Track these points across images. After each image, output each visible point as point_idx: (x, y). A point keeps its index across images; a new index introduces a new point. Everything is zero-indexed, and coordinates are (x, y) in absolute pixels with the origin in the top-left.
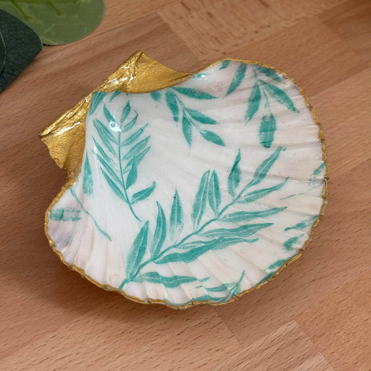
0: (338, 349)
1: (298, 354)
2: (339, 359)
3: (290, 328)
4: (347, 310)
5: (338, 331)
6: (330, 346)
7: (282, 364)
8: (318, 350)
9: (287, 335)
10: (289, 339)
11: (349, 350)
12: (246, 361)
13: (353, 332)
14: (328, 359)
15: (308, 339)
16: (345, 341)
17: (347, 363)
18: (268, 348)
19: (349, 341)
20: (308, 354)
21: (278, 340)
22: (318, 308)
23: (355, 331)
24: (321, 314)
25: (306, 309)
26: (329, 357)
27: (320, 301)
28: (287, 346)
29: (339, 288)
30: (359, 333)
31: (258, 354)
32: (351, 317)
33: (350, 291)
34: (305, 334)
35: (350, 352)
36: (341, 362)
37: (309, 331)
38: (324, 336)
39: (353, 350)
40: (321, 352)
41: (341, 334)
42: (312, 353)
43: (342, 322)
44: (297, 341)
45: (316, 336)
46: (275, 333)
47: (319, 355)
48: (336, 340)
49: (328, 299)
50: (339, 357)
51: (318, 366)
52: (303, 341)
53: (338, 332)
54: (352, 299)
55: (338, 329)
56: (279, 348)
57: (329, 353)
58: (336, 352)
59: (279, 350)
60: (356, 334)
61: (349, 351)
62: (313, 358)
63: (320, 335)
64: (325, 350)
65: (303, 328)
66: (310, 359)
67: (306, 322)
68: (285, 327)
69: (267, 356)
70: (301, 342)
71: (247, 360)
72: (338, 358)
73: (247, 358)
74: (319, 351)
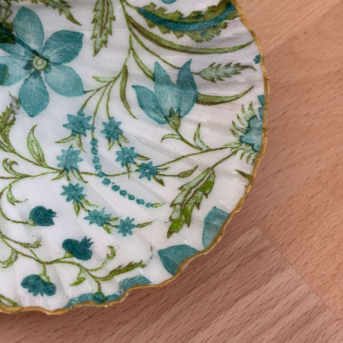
0: (312, 259)
1: (264, 270)
2: (314, 271)
3: (253, 236)
4: (321, 206)
5: (312, 234)
6: (302, 255)
7: (243, 285)
8: (288, 262)
9: (249, 246)
10: (251, 251)
11: (326, 257)
12: (198, 285)
13: (331, 234)
14: (301, 273)
15: (275, 249)
16: (321, 247)
17: (324, 275)
18: (226, 265)
19: (325, 247)
20: (276, 268)
21: (238, 254)
22: (286, 206)
23: (333, 232)
24: (290, 215)
25: (271, 210)
26: (301, 270)
27: (288, 197)
28: (249, 261)
29: (311, 179)
30: (338, 234)
31: (214, 274)
32: (328, 215)
33: (325, 181)
34: (270, 243)
35: (328, 261)
36: (316, 275)
37: (276, 239)
38: (294, 243)
39: (331, 258)
40: (291, 265)
41: (315, 238)
42: (281, 267)
43: (315, 222)
44: (262, 254)
45: (284, 244)
46: (234, 246)
47: (290, 268)
48: (310, 246)
49: (297, 194)
50: (314, 269)
51: (289, 283)
52: (269, 252)
53: (312, 236)
54: (328, 191)
55: (311, 232)
56: (239, 265)
57: (302, 265)
58: (310, 262)
59: (240, 266)
60: (334, 237)
61: (326, 259)
62: (282, 274)
63: (289, 243)
64: (297, 262)
65: (268, 235)
66: (278, 276)
67: (271, 227)
68: (245, 235)
69: (225, 276)
70: (266, 254)
71: (200, 283)
72: (312, 271)
73: (200, 282)
74: (290, 264)
